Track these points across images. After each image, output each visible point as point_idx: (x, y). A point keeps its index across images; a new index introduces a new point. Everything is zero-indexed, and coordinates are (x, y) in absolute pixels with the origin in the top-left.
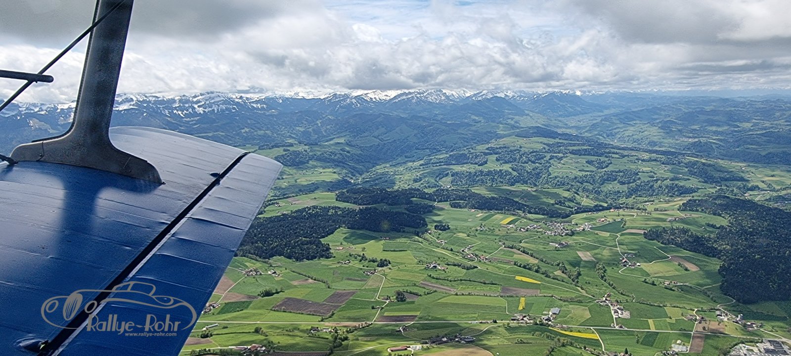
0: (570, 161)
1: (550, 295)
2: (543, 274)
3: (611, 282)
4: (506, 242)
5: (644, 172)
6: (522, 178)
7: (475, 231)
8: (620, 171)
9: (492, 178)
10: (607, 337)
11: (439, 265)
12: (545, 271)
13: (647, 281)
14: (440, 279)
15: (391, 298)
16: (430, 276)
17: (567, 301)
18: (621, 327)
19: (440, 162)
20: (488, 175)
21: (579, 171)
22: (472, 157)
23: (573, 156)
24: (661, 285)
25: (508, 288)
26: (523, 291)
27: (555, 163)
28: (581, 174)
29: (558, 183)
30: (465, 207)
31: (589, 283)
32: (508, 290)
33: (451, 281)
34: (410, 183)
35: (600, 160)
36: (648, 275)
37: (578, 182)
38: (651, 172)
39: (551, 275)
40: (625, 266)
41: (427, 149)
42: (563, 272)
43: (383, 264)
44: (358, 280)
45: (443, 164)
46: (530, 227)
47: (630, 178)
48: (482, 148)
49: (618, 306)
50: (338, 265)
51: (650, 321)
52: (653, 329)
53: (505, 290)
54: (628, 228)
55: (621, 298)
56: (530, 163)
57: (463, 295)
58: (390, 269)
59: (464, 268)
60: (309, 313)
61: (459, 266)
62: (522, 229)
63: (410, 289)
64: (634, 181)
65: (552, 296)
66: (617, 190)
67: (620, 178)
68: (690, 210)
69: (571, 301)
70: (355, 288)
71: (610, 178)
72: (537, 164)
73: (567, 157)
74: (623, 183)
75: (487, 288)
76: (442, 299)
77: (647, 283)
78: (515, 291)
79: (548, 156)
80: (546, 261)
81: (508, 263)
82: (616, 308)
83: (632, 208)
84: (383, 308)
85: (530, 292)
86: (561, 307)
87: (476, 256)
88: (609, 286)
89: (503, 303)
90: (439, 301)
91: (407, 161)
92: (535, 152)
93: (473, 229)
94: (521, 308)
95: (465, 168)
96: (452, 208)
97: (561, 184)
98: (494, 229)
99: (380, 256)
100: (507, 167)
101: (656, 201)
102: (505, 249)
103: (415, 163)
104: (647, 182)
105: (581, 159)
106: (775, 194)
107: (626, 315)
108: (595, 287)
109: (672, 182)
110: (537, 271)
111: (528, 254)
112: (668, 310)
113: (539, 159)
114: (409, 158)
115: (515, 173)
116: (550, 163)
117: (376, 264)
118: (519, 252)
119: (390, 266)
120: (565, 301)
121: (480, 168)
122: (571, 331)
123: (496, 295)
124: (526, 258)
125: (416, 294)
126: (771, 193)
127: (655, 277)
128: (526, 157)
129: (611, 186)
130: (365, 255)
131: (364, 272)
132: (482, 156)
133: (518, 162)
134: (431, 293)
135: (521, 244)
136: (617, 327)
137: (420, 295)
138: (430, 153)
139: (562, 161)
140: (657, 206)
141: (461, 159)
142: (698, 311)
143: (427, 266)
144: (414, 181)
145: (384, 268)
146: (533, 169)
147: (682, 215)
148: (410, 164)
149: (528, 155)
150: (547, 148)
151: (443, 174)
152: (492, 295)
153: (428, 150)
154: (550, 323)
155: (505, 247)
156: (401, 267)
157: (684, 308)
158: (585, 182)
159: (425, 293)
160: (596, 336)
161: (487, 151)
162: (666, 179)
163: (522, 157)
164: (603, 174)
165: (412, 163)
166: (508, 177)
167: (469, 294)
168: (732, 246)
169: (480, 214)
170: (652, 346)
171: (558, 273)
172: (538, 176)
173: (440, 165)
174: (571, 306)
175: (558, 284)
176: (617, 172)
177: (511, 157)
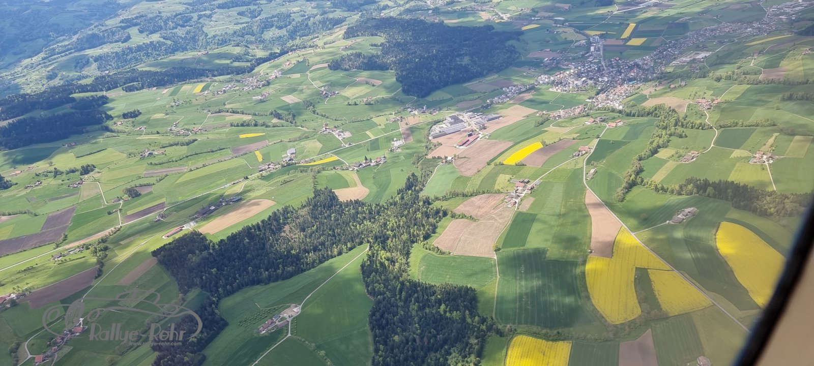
0: (222, 16)
1: (279, 141)
2: (262, 126)
3: (323, 114)
4: (210, 109)
5: (295, 13)
6: (179, 45)
7: (171, 108)
8: (273, 17)
9: (145, 53)
10: (344, 155)
11: (154, 150)
12: (264, 122)
13: (350, 103)
14: (165, 163)
15: (123, 197)
16: (151, 163)
17: (297, 141)
18: (350, 144)
19: (68, 50)
20: (140, 51)
21: (235, 24)
22: (108, 35)
23: (221, 11)
24: (362, 103)
25: (237, 148)
26: (253, 146)
27: (207, 22)
28: (237, 27)
29: (220, 42)
30: (142, 88)
31: (306, 120)
32: (239, 149)
33: (176, 161)
34: (45, 83)
35: (250, 9)
36: (348, 98)
37: (239, 36)
38: (301, 11)
39: (269, 124)
40: (327, 97)
41: (39, 38)
42: (279, 119)
43: (86, 170)
44: (67, 196)
45: (72, 51)
46: (226, 88)
47: (285, 21)
48: (112, 23)
49: (338, 130)
50: (28, 190)
51: (368, 132)
52: (373, 138)
53: (235, 150)
54: (313, 65)
55: (337, 123)
56: (179, 27)
57: (197, 168)
58: (99, 172)
59: (183, 144)
60: (33, 246)
61: (176, 144)
62: (219, 93)
63: (138, 182)
64: (290, 23)
65: (282, 141)
66: (278, 35)
67: (276, 23)
68: (353, 37)
69: (300, 139)
70: (72, 204)
71: (267, 25)
72: (187, 27)
73: (215, 13)
74: (280, 28)
75: (217, 155)
76: (179, 180)
77: (350, 105)
78: (245, 148)
79: (195, 16)
80: (259, 114)
81: (224, 126)
82: (337, 132)
83: (305, 47)
84: (121, 210)
85: (259, 145)
86: (294, 147)
87: (188, 130)
88: (323, 118)
89: (241, 161)
90: (176, 183)
91: (20, 58)
92: (179, 15)
93: (167, 106)
94: (260, 160)
95: (106, 49)
96: (127, 93)
97: (223, 42)
98: (190, 101)
99: (79, 164)
100: (156, 37)
101: (321, 37)
102: (213, 115)
103: (34, 59)
104: (302, 21)
105: (231, 13)
106: (402, 9)
107: (347, 135)
108: (312, 122)
109: (322, 16)
110: (256, 125)
111: (238, 113)
112: (376, 120)
113: (187, 21)
114: (20, 54)
115: (169, 42)
116: (200, 23)
117: (78, 173)
118: (229, 114)
119: (97, 170)
120: (294, 141)
121: (126, 45)
122: (315, 161)
123: (230, 158)
124: (239, 117)
125: (148, 185)
126: (399, 8)
127: (355, 99)
128: (172, 22)
129: (271, 33)
130: (58, 168)
131: (69, 186)
132: (119, 31)
133: (166, 30)
134: (164, 178)
135: (226, 107)
136: (347, 146)
137: (154, 184)
138: (46, 43)
139: (212, 19)
140: (325, 40)
141: (94, 41)
142: (396, 113)
143: (141, 155)
144: (47, 78)
145: (91, 174)
146: (187, 33)
147: (348, 43)
148: (26, 62)
149: (174, 19)
150: (190, 8)
151: (82, 62)
152: (226, 159)
153: (41, 40)
154: (293, 162)
155: (212, 114)
156: (112, 167)
157: (385, 115)
158: (246, 35)
159: (157, 180)
160: (335, 158)
161: (123, 25)
162: (316, 15)
163: (167, 23)
164: (259, 22)
165: (30, 59)
166: (163, 48)
167: (204, 166)
168: (396, 57)
169: (166, 91)
170: (379, 149)
171: (275, 121)
172: (194, 39)
173: (70, 53)
174: (302, 143)
175: (281, 130)
176: (271, 18)
177: (155, 26)
